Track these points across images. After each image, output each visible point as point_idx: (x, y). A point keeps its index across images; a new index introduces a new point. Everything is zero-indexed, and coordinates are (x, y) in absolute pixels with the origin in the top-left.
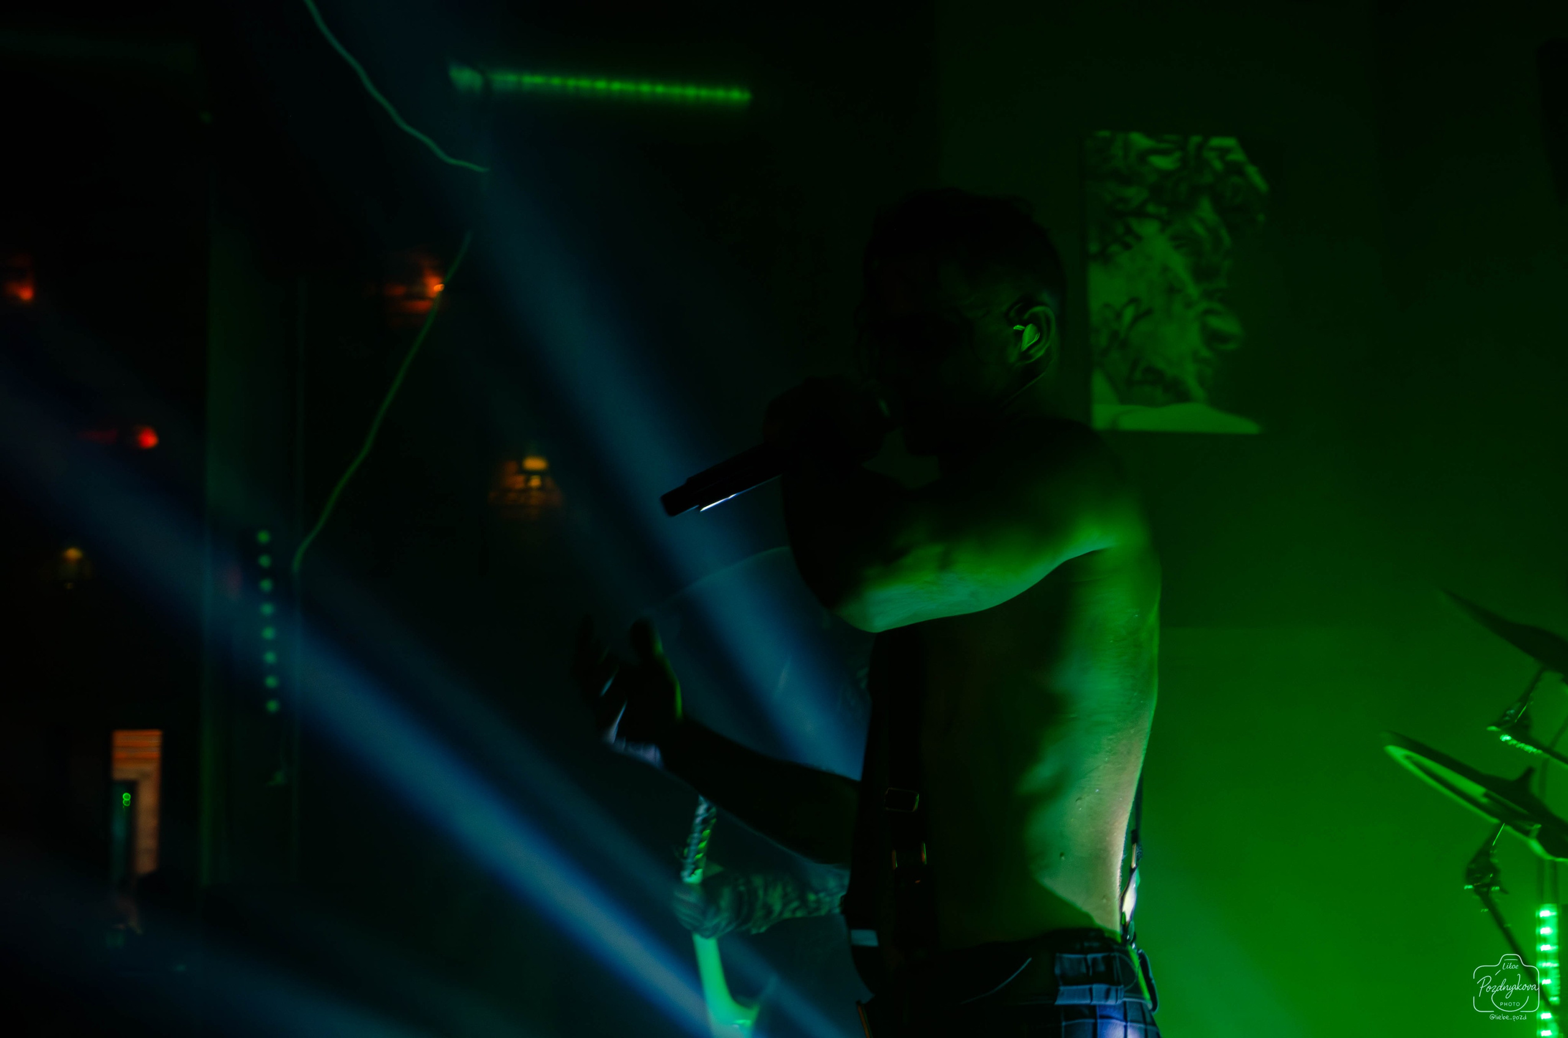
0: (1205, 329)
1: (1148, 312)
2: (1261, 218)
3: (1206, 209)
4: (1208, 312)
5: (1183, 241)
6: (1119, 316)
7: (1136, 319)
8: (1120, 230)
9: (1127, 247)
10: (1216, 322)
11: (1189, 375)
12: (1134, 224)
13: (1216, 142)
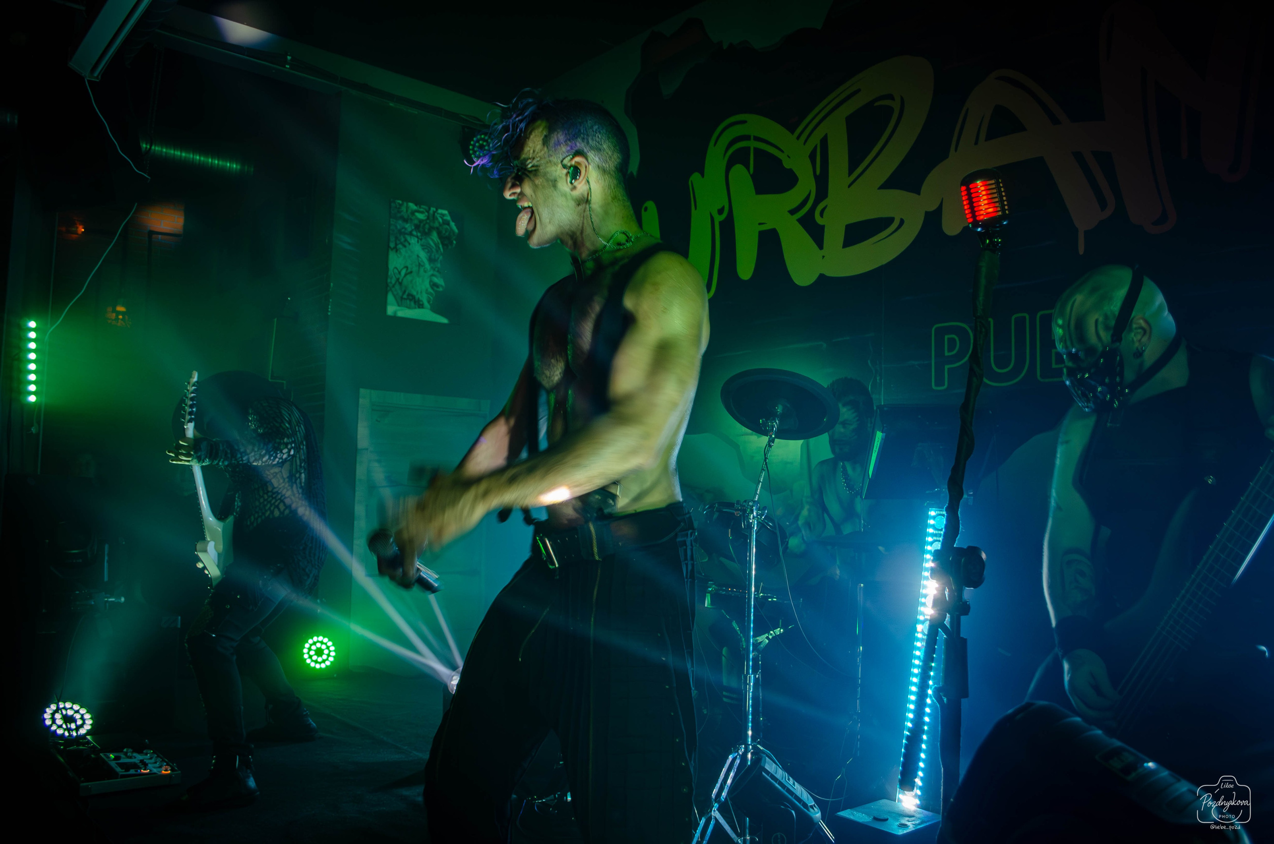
0: (431, 281)
1: (411, 272)
2: (455, 242)
3: (435, 235)
4: (433, 275)
5: (425, 247)
6: (400, 273)
7: (406, 275)
8: (403, 240)
9: (405, 246)
10: (436, 280)
11: (424, 299)
12: (408, 238)
13: (440, 211)
